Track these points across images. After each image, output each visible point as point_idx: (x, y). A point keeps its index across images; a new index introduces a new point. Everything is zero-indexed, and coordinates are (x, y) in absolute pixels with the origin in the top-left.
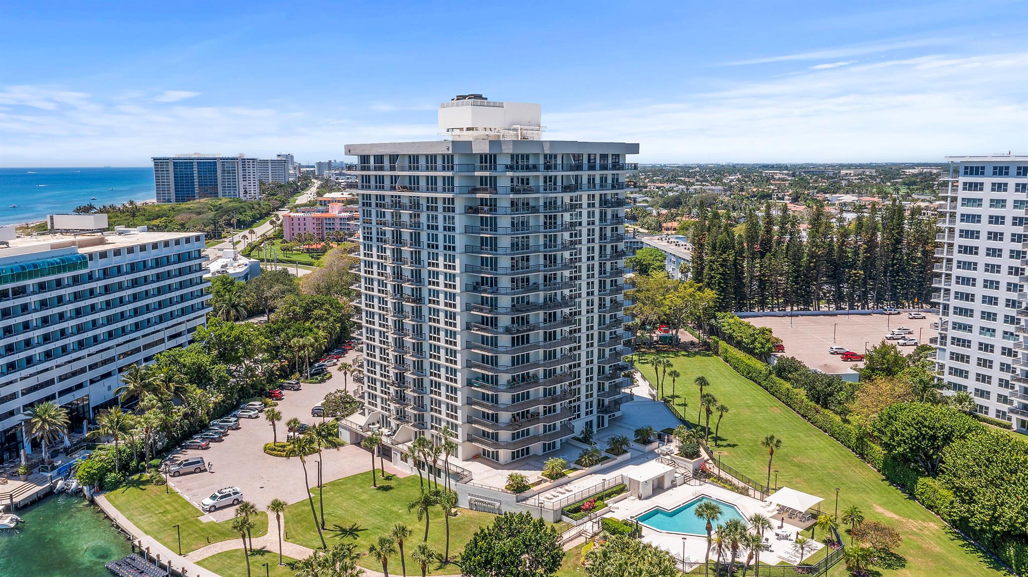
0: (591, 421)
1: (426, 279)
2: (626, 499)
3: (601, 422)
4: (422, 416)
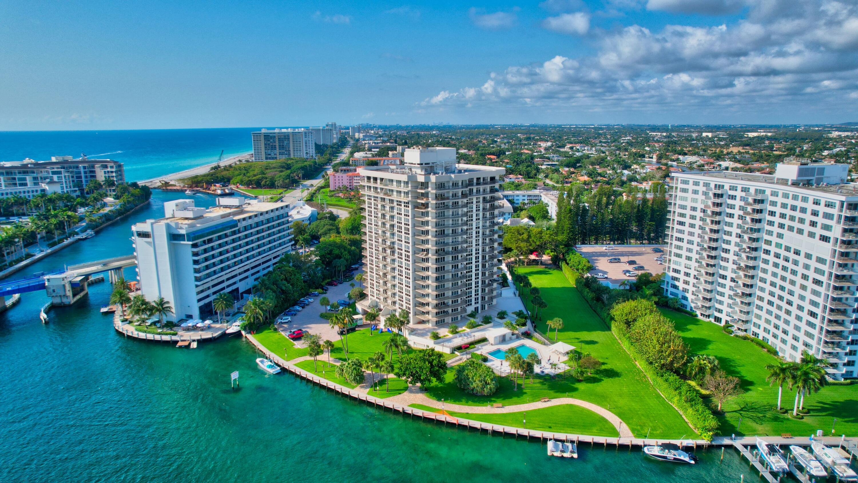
0: (478, 308)
1: (396, 238)
2: (486, 345)
3: (483, 307)
4: (394, 303)
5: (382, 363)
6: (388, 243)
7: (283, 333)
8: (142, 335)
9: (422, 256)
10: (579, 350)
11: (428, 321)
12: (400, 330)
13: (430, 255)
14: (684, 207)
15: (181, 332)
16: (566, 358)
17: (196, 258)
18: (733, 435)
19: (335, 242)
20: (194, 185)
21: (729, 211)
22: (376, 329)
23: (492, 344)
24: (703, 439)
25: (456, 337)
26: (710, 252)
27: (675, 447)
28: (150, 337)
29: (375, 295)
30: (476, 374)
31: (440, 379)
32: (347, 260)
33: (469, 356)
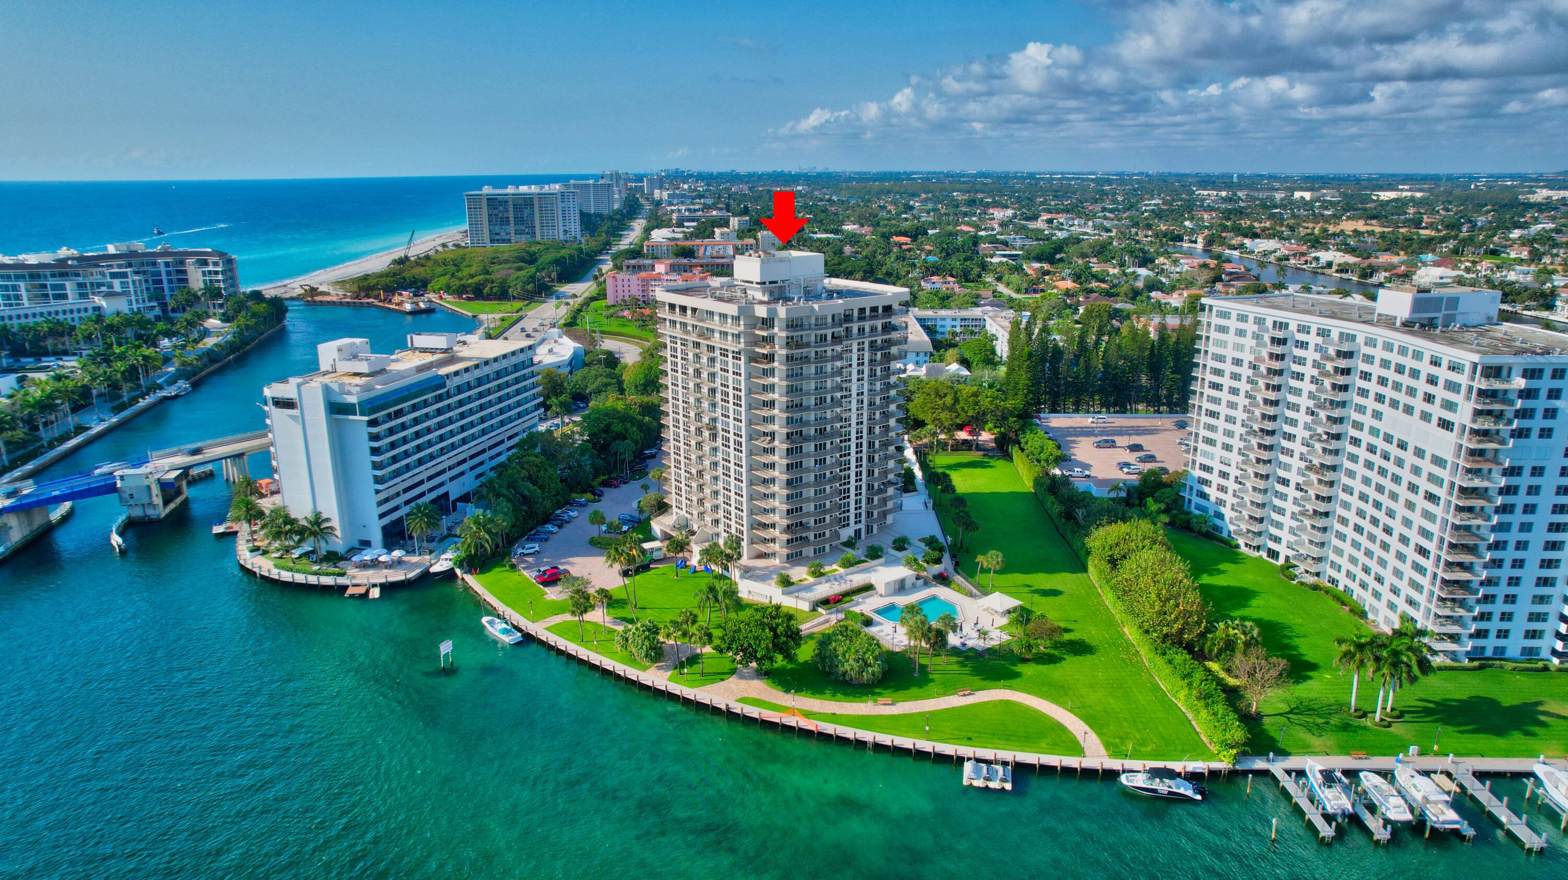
0: (860, 531)
1: (719, 411)
2: (872, 596)
3: (869, 530)
4: (716, 522)
5: (693, 629)
6: (706, 420)
7: (525, 573)
8: (286, 576)
9: (763, 443)
10: (1028, 606)
11: (774, 554)
12: (726, 568)
13: (776, 443)
14: (1220, 358)
15: (352, 571)
16: (1004, 621)
17: (375, 444)
18: (1271, 754)
19: (615, 410)
20: (363, 294)
21: (1296, 368)
22: (686, 567)
23: (881, 596)
24: (1221, 761)
25: (820, 583)
26: (1262, 438)
27: (1171, 774)
28: (300, 578)
29: (684, 507)
30: (849, 648)
31: (789, 657)
32: (636, 443)
33: (841, 616)
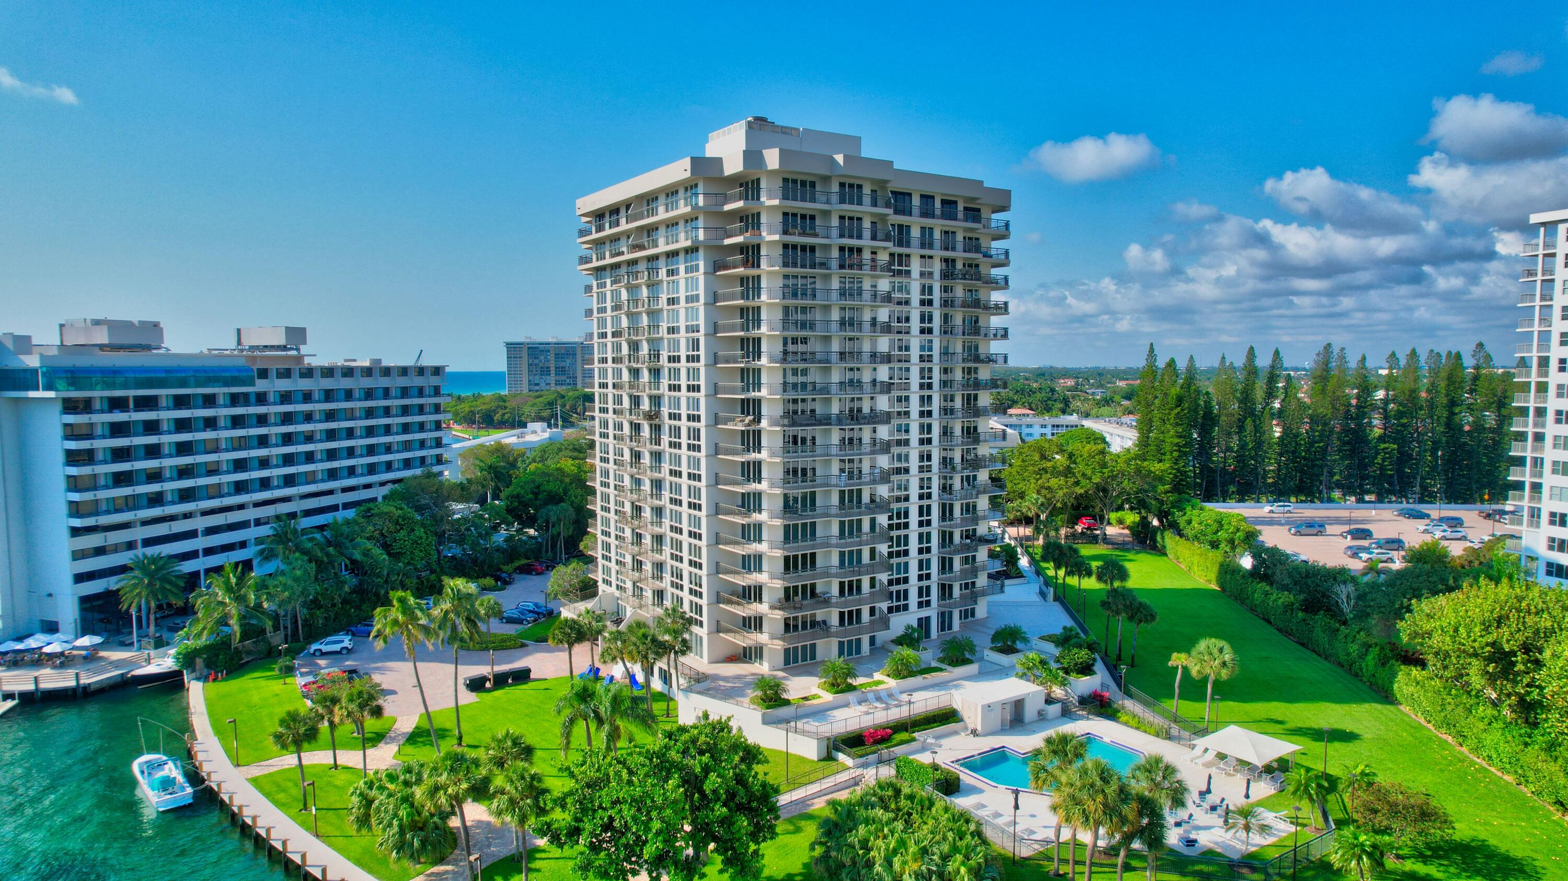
0: (928, 619)
1: (665, 382)
2: (956, 733)
4: (660, 595)
6: (645, 405)
7: (296, 680)
9: (740, 426)
11: (758, 652)
13: (765, 424)
16: (1271, 788)
17: (79, 446)
19: (559, 470)
23: (974, 733)
25: (847, 705)
29: (613, 578)
33: (887, 772)
